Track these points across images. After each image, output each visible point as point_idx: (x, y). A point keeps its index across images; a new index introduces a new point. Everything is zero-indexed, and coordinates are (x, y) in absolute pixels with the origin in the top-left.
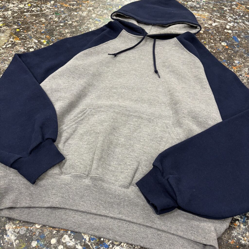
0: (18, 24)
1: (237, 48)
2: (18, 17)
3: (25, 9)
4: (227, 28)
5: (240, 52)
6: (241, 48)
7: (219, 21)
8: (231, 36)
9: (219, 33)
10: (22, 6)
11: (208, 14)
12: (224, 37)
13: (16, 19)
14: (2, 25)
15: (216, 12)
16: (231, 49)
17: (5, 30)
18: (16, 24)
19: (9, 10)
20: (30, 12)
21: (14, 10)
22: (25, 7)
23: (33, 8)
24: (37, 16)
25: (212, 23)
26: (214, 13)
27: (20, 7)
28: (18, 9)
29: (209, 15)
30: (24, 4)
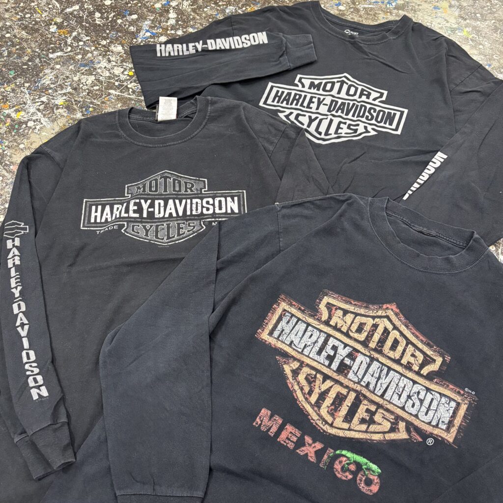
0: (86, 110)
2: (96, 94)
3: (117, 81)
10: (117, 71)
13: (90, 99)
14: (62, 103)
17: (59, 117)
18: (84, 109)
19: (94, 73)
20: (121, 92)
21: (101, 76)
22: (121, 75)
23: (131, 82)
24: (126, 104)
27: (114, 73)
28: (109, 76)
30: (125, 67)
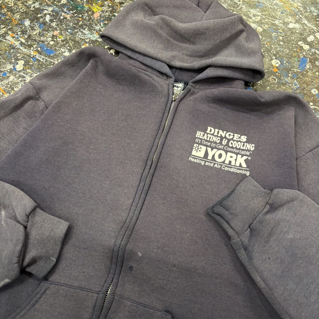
1: (289, 78)
4: (308, 39)
5: (290, 86)
6: (295, 81)
7: (306, 22)
8: (301, 55)
9: (285, 42)
11: (300, 5)
12: (287, 52)
15: (316, 7)
16: (279, 75)
25: (291, 22)
26: (310, 8)
29: (299, 7)
